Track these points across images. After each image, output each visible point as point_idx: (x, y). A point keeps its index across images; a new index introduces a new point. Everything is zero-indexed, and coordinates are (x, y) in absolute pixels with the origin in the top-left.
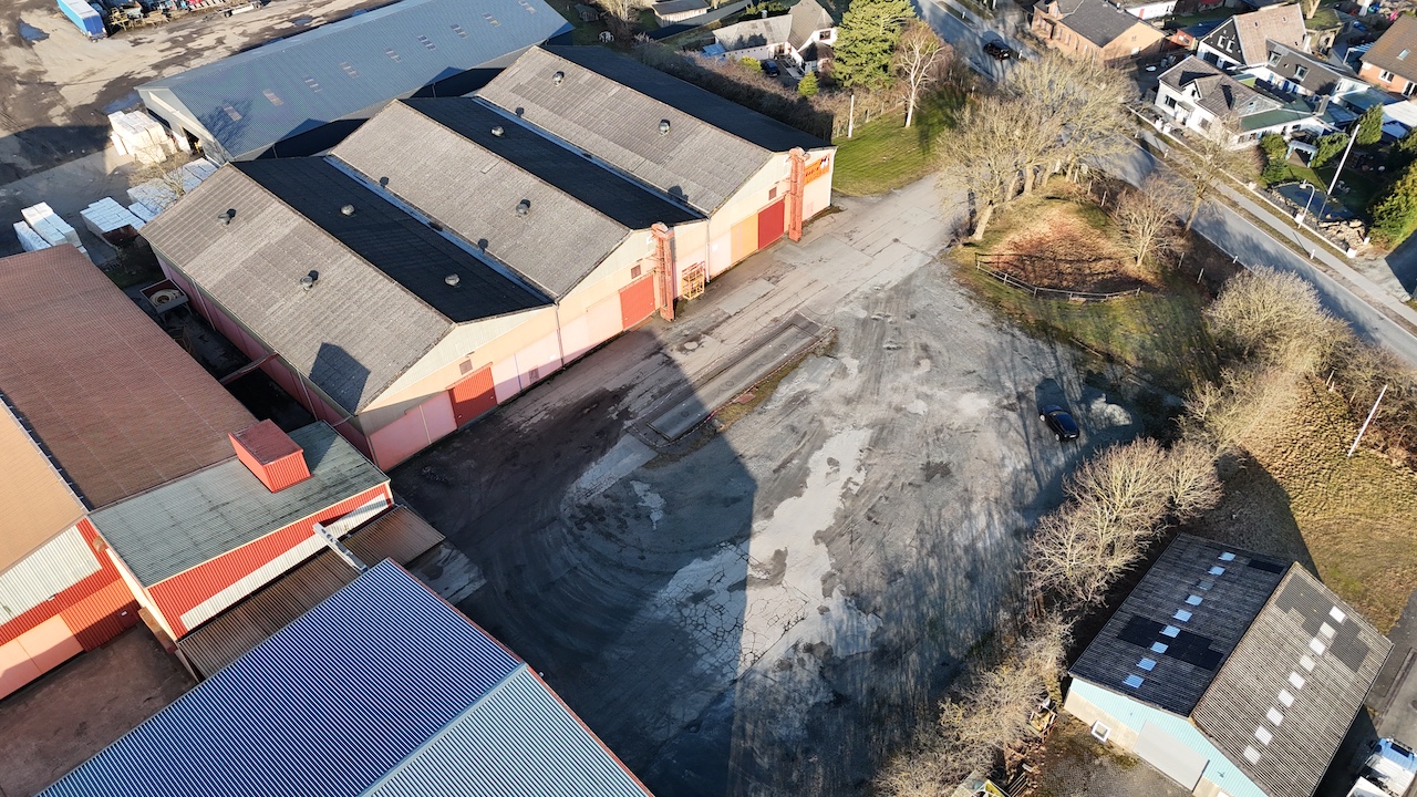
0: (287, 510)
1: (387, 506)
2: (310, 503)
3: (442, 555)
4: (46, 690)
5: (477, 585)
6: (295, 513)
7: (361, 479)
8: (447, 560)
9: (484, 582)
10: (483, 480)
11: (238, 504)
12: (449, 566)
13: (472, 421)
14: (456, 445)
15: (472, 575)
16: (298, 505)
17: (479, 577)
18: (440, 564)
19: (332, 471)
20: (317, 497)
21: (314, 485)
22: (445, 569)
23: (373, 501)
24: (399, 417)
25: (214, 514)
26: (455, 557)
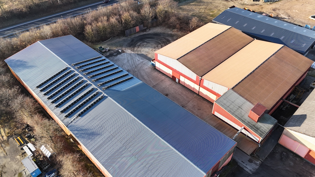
0: (244, 120)
1: (258, 142)
2: (248, 124)
3: (257, 162)
4: (206, 102)
5: (249, 172)
6: (243, 121)
7: (260, 132)
8: (256, 163)
9: (251, 173)
10: (287, 168)
11: (242, 111)
12: (254, 164)
13: (309, 162)
14: (298, 159)
15: (252, 170)
16: (246, 121)
17: (252, 172)
18: (253, 162)
19: (260, 126)
20: (250, 125)
21: (254, 123)
22: (252, 163)
23: (256, 137)
24: (293, 139)
25: (238, 107)
26: (257, 165)
